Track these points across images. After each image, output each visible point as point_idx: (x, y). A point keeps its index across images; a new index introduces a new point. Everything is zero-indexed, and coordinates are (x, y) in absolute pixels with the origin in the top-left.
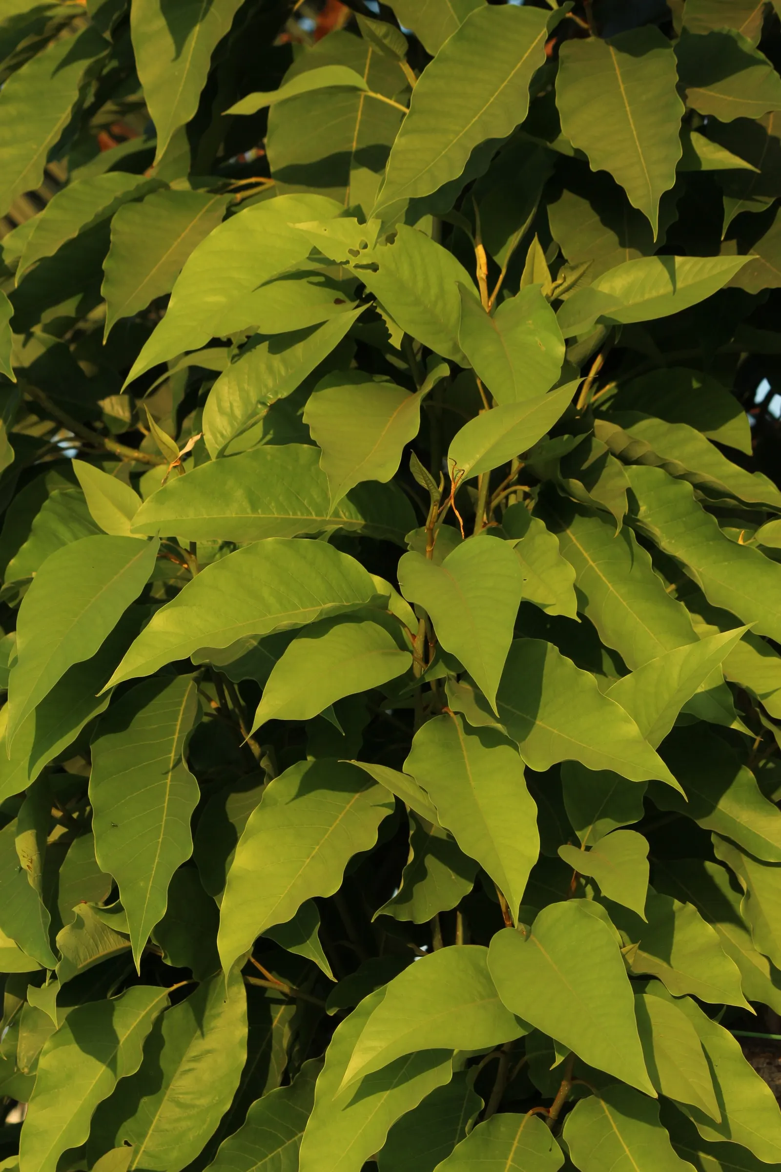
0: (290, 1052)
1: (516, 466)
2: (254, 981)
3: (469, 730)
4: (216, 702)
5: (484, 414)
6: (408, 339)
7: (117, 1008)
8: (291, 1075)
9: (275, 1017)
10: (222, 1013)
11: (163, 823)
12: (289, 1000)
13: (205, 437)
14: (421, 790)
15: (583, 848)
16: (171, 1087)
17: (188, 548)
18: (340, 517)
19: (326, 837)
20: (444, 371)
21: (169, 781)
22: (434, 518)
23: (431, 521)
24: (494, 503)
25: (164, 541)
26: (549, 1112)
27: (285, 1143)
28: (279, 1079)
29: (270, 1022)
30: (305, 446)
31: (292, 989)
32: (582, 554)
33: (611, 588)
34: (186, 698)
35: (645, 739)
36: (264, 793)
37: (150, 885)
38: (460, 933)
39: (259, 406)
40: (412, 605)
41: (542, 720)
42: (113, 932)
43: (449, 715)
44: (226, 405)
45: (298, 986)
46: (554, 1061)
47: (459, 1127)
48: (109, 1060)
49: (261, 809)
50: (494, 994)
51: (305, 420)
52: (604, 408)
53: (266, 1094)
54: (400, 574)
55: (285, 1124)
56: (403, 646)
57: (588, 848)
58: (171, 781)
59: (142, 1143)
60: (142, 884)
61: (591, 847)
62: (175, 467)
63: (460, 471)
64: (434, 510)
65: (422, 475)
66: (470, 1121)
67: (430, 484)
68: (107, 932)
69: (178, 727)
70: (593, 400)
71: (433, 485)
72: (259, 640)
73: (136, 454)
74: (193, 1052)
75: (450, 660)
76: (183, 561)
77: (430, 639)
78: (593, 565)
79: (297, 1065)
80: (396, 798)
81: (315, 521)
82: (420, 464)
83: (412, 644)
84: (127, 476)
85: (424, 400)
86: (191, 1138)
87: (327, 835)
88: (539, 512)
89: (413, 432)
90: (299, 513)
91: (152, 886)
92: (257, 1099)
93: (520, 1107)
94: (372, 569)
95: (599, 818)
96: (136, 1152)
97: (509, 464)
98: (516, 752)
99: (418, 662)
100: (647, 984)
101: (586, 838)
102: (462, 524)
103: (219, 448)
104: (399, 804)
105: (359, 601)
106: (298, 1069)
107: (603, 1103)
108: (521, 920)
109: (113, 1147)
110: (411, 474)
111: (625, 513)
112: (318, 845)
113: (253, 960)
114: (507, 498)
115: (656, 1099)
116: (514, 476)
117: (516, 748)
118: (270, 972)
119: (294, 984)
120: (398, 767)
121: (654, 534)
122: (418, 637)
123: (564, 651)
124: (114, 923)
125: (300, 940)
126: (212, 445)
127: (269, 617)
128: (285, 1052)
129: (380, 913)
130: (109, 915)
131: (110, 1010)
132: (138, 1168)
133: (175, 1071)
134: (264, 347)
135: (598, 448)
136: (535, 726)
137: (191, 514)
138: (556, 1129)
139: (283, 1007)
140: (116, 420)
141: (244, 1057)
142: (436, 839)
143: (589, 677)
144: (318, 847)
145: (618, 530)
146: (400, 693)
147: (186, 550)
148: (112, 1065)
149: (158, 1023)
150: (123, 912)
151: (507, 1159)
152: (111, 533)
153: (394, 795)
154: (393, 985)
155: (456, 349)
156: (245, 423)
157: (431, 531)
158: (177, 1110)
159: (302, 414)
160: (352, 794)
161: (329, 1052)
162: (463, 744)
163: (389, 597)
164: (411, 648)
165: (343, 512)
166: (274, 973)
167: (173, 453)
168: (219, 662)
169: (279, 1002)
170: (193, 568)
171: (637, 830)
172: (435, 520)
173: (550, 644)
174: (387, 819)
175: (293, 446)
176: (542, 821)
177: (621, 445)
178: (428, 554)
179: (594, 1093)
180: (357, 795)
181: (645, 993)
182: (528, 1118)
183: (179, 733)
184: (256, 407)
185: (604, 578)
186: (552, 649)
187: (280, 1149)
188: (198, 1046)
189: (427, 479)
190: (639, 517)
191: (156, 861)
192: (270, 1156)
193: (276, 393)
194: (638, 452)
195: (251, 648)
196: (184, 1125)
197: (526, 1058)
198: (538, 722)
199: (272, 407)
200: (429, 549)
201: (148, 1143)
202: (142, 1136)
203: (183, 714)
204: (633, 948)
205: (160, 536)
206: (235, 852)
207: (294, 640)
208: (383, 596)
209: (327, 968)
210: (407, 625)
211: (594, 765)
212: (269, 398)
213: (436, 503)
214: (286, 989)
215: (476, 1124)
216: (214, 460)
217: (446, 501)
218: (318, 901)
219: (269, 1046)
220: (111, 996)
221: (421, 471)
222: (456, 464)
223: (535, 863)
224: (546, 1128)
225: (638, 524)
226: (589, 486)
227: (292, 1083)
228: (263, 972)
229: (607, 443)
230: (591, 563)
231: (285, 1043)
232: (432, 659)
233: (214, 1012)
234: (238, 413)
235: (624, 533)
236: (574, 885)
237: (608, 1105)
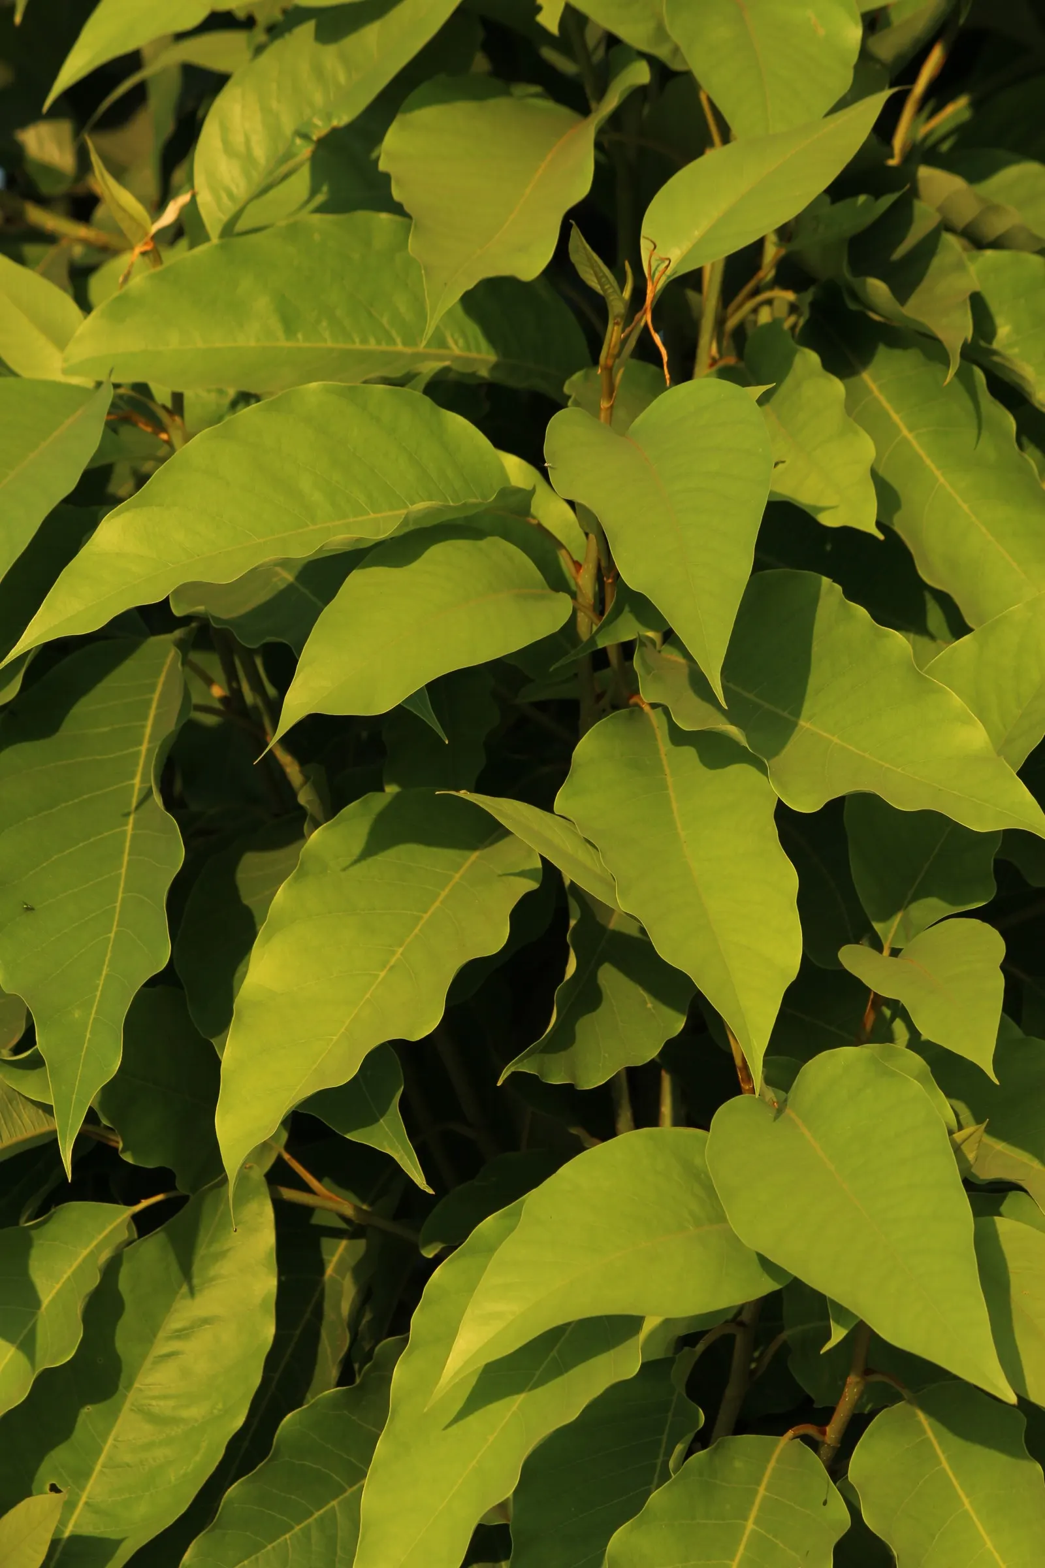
0: (354, 1324)
1: (771, 252)
2: (289, 1194)
3: (678, 737)
4: (221, 686)
5: (713, 157)
6: (573, 18)
7: (36, 1242)
8: (356, 1366)
9: (330, 1261)
10: (228, 1250)
11: (118, 905)
12: (354, 1231)
13: (199, 199)
14: (588, 845)
15: (886, 952)
16: (136, 1385)
17: (169, 404)
18: (447, 347)
19: (416, 931)
20: (640, 74)
21: (129, 828)
22: (614, 346)
23: (608, 353)
24: (732, 323)
25: (121, 391)
26: (824, 1433)
27: (345, 1491)
28: (334, 1373)
29: (320, 1267)
30: (384, 216)
31: (358, 1209)
32: (889, 417)
33: (942, 479)
34: (162, 679)
35: (999, 753)
36: (303, 850)
37: (93, 1016)
38: (666, 1109)
39: (298, 141)
40: (571, 504)
41: (809, 719)
42: (30, 1104)
43: (642, 709)
44: (238, 140)
45: (371, 1204)
46: (828, 1337)
47: (659, 1461)
48: (21, 1337)
49: (296, 879)
50: (721, 1218)
51: (382, 166)
52: (945, 147)
53: (311, 1400)
54: (547, 449)
55: (345, 1456)
56: (558, 582)
57: (895, 952)
58: (134, 828)
59: (83, 1489)
60: (77, 1014)
61: (899, 950)
62: (144, 254)
63: (663, 260)
64: (614, 334)
65: (592, 267)
66: (679, 1448)
67: (607, 284)
68: (18, 1103)
69: (148, 731)
70: (923, 130)
71: (612, 286)
72: (296, 571)
73: (80, 231)
74: (175, 1322)
75: (642, 607)
76: (160, 427)
77: (606, 570)
78: (910, 437)
79: (367, 1348)
80: (544, 860)
81: (400, 355)
82: (588, 246)
83: (575, 579)
84: (63, 272)
85: (600, 132)
86: (173, 1479)
87: (419, 928)
88: (813, 336)
89: (580, 187)
90: (372, 341)
91: (94, 1019)
92: (293, 1410)
93: (773, 1425)
94: (502, 442)
95: (915, 898)
96: (70, 1506)
97: (758, 247)
98: (765, 778)
99: (584, 613)
100: (1004, 1198)
101: (891, 936)
102: (665, 358)
103: (225, 218)
104: (550, 872)
105: (477, 498)
106: (369, 1356)
107: (921, 1416)
108: (768, 1080)
109: (29, 1494)
110: (572, 266)
111: (966, 340)
112: (400, 946)
113: (286, 1156)
114: (755, 311)
115: (1013, 1406)
116: (767, 272)
117: (763, 769)
118: (319, 1179)
119: (363, 1201)
120: (546, 804)
121: (1022, 378)
122: (585, 566)
123: (852, 594)
124: (30, 1086)
125: (369, 1119)
126: (213, 215)
127: (312, 527)
128: (345, 1324)
129: (513, 1069)
130: (20, 1072)
131: (26, 1245)
132: (75, 1533)
133: (144, 1356)
134: (307, 29)
135: (924, 218)
136: (797, 729)
137: (173, 341)
138: (837, 1468)
139: (344, 1243)
140: (49, 170)
141: (269, 1331)
142: (619, 936)
143: (898, 641)
144: (401, 950)
145: (952, 372)
146: (551, 669)
147: (164, 407)
148: (27, 1346)
149: (111, 1270)
150: (44, 1068)
151: (746, 1519)
152: (25, 374)
153: (541, 857)
154: (535, 1200)
155: (661, 33)
156: (271, 173)
157: (609, 370)
158: (148, 1428)
159: (378, 158)
160: (466, 853)
161: (418, 1319)
162: (665, 762)
163: (533, 491)
164: (574, 588)
165: (452, 336)
166: (327, 1180)
167: (140, 226)
168: (225, 611)
169: (337, 1233)
170: (177, 439)
171: (984, 920)
172: (616, 351)
173: (826, 581)
174: (527, 900)
175: (361, 215)
176: (806, 903)
177: (966, 212)
178: (603, 415)
179: (906, 1397)
180: (475, 855)
181: (1000, 1215)
182: (785, 1443)
183: (150, 742)
184: (293, 142)
185: (928, 462)
186: (830, 589)
187: (334, 1503)
188: (185, 1312)
189: (601, 274)
190: (996, 345)
191: (104, 973)
192: (317, 1515)
193: (328, 117)
194: (997, 226)
195: (282, 586)
196: (160, 1453)
197: (785, 1335)
198: (802, 723)
199: (322, 143)
200: (605, 404)
201: (94, 1489)
202: (82, 1475)
203: (159, 706)
204: (974, 1132)
205: (115, 379)
206: (249, 960)
207: (354, 571)
208: (519, 490)
209: (416, 1168)
210: (564, 542)
211: (905, 802)
212: (316, 126)
213: (619, 320)
214: (349, 1211)
215: (690, 1452)
216: (215, 239)
217: (638, 316)
218: (400, 1046)
219: (319, 1314)
220: (27, 1221)
221: (590, 259)
222: (655, 247)
223: (794, 979)
224: (817, 1464)
225: (996, 359)
226: (902, 292)
227: (358, 1381)
228: (304, 1178)
229: (940, 209)
230: (905, 432)
231: (346, 1307)
232: (609, 607)
233: (215, 1248)
234: (260, 153)
235: (964, 376)
236: (870, 1018)
237: (932, 1420)
